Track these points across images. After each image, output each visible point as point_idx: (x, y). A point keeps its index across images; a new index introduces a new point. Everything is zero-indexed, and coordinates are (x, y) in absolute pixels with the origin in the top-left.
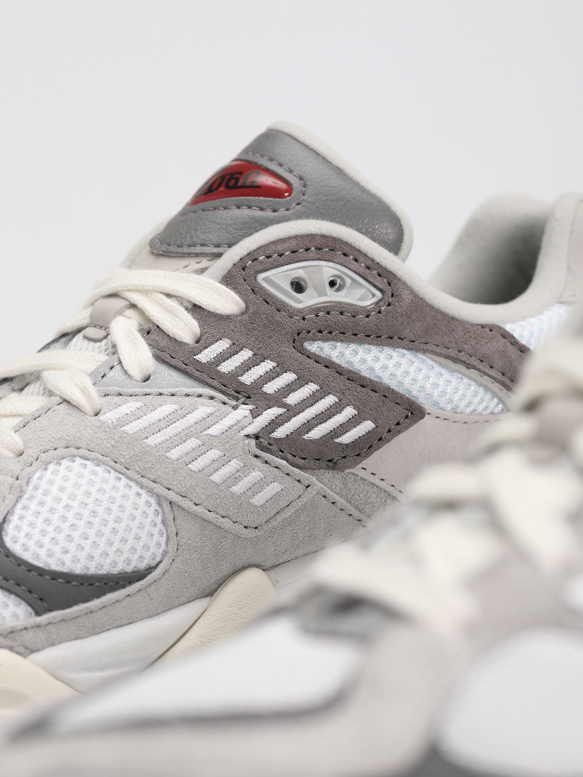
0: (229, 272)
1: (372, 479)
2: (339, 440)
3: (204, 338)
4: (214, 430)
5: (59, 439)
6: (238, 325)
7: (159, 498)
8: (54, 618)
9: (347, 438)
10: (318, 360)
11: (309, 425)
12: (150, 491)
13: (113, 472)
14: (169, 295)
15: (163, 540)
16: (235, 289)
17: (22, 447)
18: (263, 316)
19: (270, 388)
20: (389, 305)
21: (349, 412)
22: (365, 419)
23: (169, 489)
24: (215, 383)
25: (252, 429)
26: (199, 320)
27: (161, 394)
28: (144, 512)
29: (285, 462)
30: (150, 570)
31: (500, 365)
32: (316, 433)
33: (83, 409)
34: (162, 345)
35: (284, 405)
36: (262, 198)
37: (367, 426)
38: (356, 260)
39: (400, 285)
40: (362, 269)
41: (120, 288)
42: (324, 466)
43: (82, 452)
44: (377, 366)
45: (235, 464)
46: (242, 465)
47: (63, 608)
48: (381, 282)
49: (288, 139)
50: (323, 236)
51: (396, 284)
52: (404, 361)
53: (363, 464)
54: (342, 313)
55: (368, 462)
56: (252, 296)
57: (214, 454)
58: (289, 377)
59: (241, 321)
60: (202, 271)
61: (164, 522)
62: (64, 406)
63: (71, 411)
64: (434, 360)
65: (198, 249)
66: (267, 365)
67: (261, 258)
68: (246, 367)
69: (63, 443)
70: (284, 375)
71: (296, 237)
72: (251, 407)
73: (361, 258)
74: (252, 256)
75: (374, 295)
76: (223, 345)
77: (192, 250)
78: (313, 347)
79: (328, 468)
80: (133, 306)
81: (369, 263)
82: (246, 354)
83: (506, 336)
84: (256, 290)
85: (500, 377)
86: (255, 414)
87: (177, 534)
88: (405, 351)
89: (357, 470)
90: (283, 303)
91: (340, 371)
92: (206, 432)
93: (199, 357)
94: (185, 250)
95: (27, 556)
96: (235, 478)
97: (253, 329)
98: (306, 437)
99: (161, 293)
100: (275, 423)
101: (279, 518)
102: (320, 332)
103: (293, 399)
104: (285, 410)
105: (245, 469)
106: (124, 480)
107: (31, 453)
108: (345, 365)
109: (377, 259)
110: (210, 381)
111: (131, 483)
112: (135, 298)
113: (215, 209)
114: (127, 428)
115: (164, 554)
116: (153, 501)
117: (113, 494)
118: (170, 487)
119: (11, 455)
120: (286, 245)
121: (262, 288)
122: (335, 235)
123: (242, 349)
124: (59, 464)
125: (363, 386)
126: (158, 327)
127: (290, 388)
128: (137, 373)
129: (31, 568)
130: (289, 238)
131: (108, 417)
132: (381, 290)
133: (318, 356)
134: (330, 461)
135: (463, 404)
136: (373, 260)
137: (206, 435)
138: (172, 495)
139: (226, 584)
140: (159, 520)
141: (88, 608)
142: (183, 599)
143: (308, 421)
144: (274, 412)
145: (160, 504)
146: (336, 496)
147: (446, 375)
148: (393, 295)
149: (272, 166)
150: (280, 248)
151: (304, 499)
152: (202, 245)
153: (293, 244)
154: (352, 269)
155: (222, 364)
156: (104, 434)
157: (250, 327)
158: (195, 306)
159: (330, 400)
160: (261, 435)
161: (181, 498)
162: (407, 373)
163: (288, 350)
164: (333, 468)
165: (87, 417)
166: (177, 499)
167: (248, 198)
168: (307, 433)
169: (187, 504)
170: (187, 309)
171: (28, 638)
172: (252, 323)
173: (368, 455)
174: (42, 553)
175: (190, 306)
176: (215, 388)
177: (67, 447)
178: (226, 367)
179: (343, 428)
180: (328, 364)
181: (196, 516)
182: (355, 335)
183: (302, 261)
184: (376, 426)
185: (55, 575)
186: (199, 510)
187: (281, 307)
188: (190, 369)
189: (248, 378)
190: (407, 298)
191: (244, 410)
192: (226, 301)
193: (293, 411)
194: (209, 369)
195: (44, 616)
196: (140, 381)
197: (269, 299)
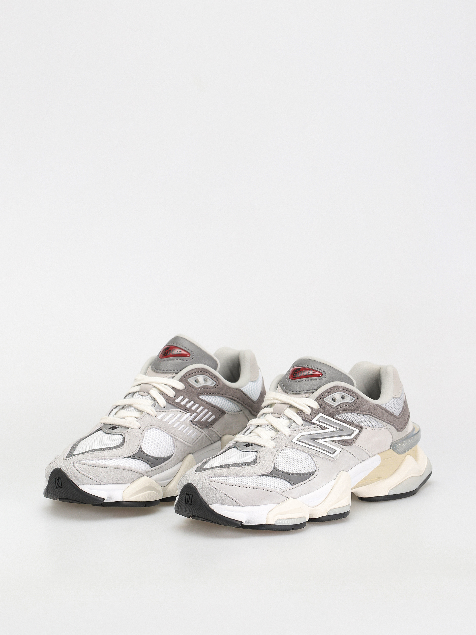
0: (181, 378)
2: (208, 421)
3: (176, 396)
4: (182, 420)
5: (149, 423)
6: (184, 392)
8: (155, 468)
9: (210, 420)
10: (202, 400)
11: (202, 417)
12: (171, 436)
13: (162, 432)
14: (166, 385)
15: (174, 448)
16: (183, 383)
17: (140, 426)
18: (190, 390)
19: (193, 408)
20: (218, 385)
21: (210, 413)
22: (213, 415)
24: (181, 408)
25: (190, 419)
26: (174, 391)
27: (169, 411)
28: (163, 441)
29: (198, 427)
30: (172, 455)
31: (241, 399)
32: (203, 419)
33: (153, 416)
34: (166, 398)
35: (197, 413)
36: (183, 357)
37: (214, 417)
38: (209, 374)
39: (220, 380)
41: (150, 382)
42: (205, 427)
43: (155, 427)
44: (211, 400)
45: (187, 428)
46: (189, 428)
47: (157, 466)
48: (215, 379)
49: (184, 340)
50: (202, 368)
51: (219, 380)
52: (216, 399)
54: (207, 388)
55: (214, 426)
56: (187, 385)
57: (183, 426)
59: (185, 391)
60: (173, 378)
62: (147, 415)
63: (150, 416)
64: (227, 399)
65: (169, 371)
66: (192, 402)
67: (188, 375)
68: (187, 403)
69: (150, 425)
70: (196, 405)
71: (196, 369)
72: (190, 413)
73: (211, 374)
74: (186, 374)
75: (214, 383)
76: (181, 397)
77: (167, 372)
78: (201, 397)
79: (206, 428)
80: (155, 387)
81: (212, 375)
82: (187, 400)
84: (188, 383)
86: (191, 415)
87: (177, 446)
88: (221, 397)
89: (212, 428)
90: (194, 386)
91: (207, 403)
93: (176, 401)
94: (165, 372)
95: (148, 453)
96: (188, 432)
97: (188, 393)
98: (201, 420)
99: (163, 384)
100: (195, 417)
101: (196, 441)
102: (203, 393)
103: (198, 411)
104: (197, 414)
106: (165, 434)
107: (143, 428)
108: (208, 401)
109: (214, 374)
110: (179, 407)
111: (167, 434)
112: (155, 385)
113: (170, 360)
114: (164, 420)
115: (175, 452)
117: (153, 435)
118: (175, 435)
119: (138, 428)
120: (194, 371)
121: (189, 383)
122: (205, 368)
123: (186, 399)
124: (150, 430)
125: (212, 407)
126: (164, 393)
127: (198, 408)
128: (162, 406)
129: (149, 456)
130: (194, 369)
131: (159, 417)
132: (215, 382)
133: (202, 399)
135: (223, 406)
136: (213, 374)
137: (181, 421)
138: (175, 437)
139: (185, 459)
140: (173, 443)
141: (162, 466)
142: (178, 462)
144: (194, 415)
145: (173, 439)
146: (207, 435)
147: (230, 403)
148: (218, 383)
149: (180, 347)
150: (192, 372)
151: (202, 436)
152: (170, 370)
153: (195, 371)
154: (209, 376)
155: (182, 403)
156: (158, 422)
157: (187, 393)
158: (173, 387)
159: (206, 410)
160: (192, 421)
162: (212, 400)
163: (196, 398)
165: (154, 418)
166: (177, 438)
167: (179, 357)
168: (202, 419)
169: (179, 439)
170: (171, 388)
171: (150, 473)
172: (187, 392)
173: (214, 424)
174: (151, 452)
175: (172, 387)
176: (180, 409)
177: (151, 426)
178: (183, 403)
179: (209, 418)
180: (205, 401)
181: (181, 442)
182: (210, 394)
183: (196, 375)
184: (216, 417)
185: (155, 458)
186: (181, 440)
187: (193, 387)
188: (174, 404)
189: (188, 406)
190: (221, 383)
191: (188, 414)
192: (180, 386)
193: (199, 414)
194: (179, 404)
195: (153, 468)
196: (163, 407)
197: (191, 385)
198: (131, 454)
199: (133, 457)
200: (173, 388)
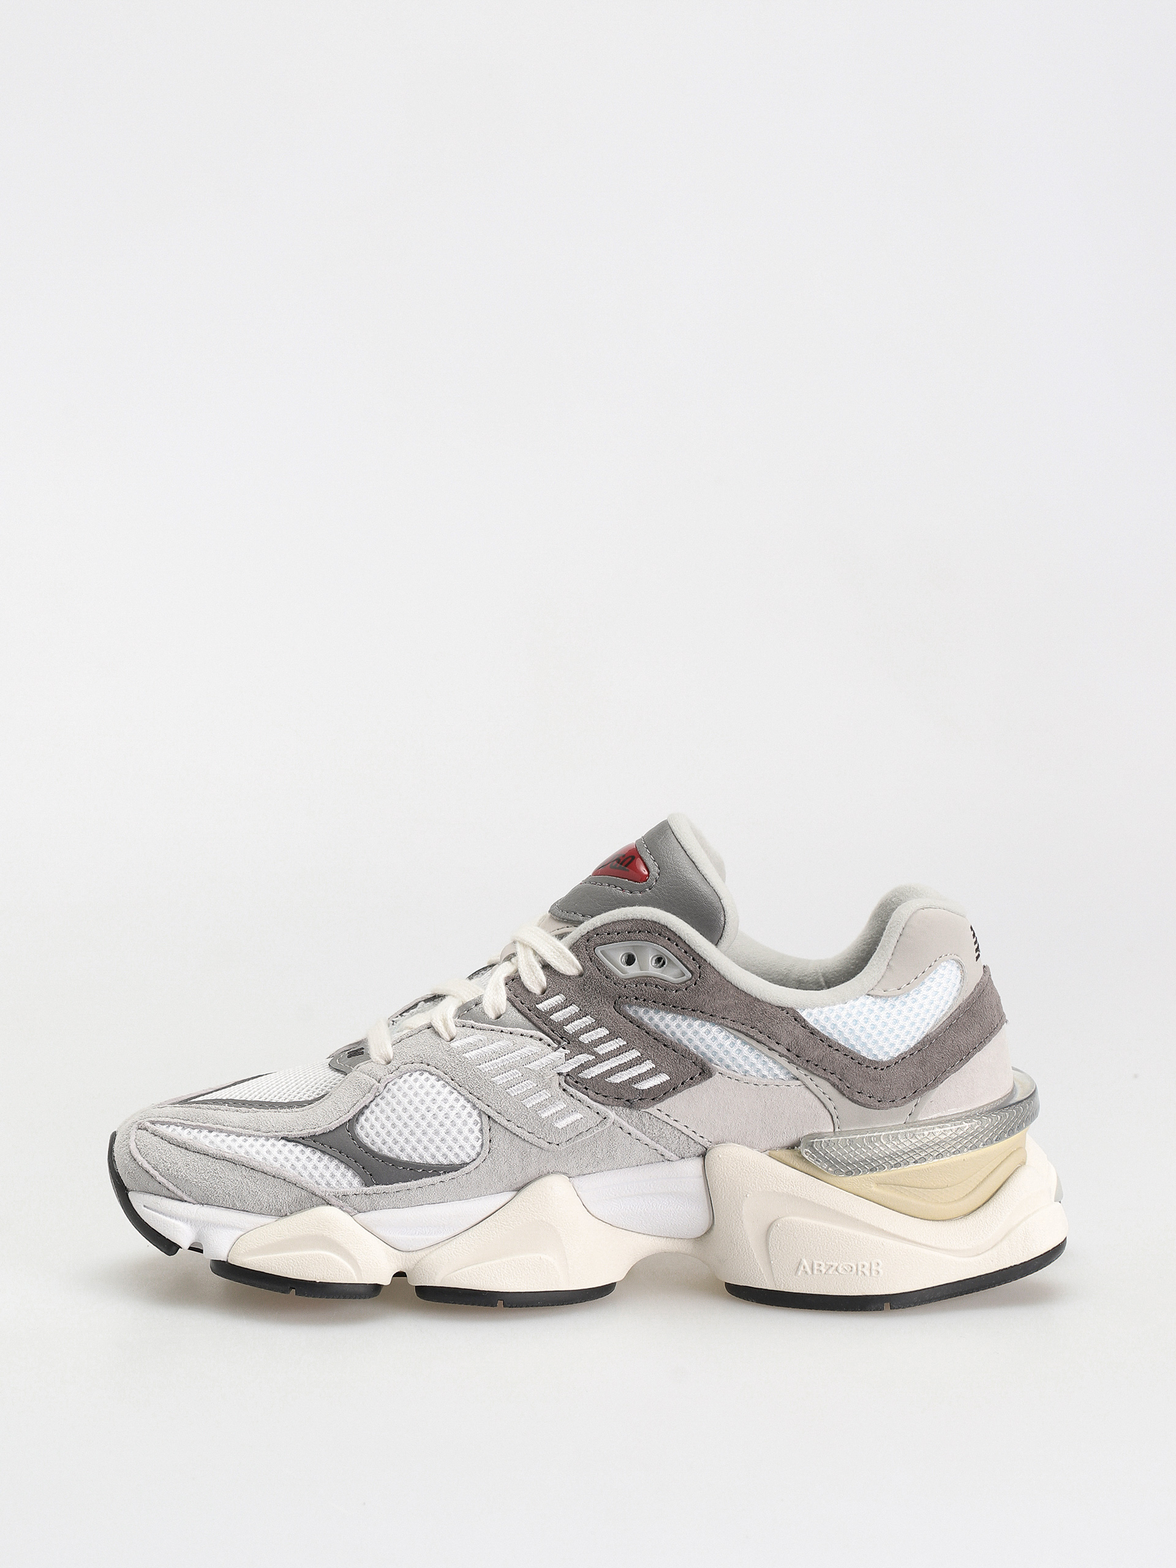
0: (577, 942)
1: (666, 1118)
2: (635, 1086)
3: (547, 991)
4: (535, 1064)
5: (418, 1056)
6: (573, 985)
7: (481, 1113)
8: (379, 1190)
9: (643, 1085)
10: (631, 1019)
11: (612, 1072)
12: (474, 1106)
13: (448, 1087)
14: (535, 953)
15: (478, 1145)
16: (578, 956)
17: (392, 1057)
18: (594, 981)
19: (585, 1038)
20: (696, 984)
21: (648, 1065)
22: (662, 1073)
23: (489, 1106)
24: (546, 1028)
25: (565, 1070)
26: (548, 976)
27: (502, 1032)
28: (466, 1120)
29: (588, 1098)
30: (464, 1165)
32: (617, 1078)
33: (442, 1036)
34: (517, 993)
35: (594, 1053)
36: (627, 881)
37: (664, 1078)
38: (678, 946)
39: (708, 969)
40: (681, 953)
42: (620, 1103)
43: (430, 1068)
45: (544, 1094)
46: (553, 1095)
47: (387, 1185)
48: (692, 965)
50: (657, 923)
51: (704, 967)
52: (702, 1030)
53: (658, 1106)
54: (658, 986)
55: (662, 1105)
56: (590, 964)
57: (532, 1084)
58: (603, 1032)
59: (576, 982)
60: (562, 935)
61: (481, 1130)
62: (430, 1031)
63: (434, 1037)
64: (731, 1033)
65: (572, 916)
66: (588, 1020)
67: (602, 934)
68: (572, 1019)
69: (420, 1060)
70: (600, 1029)
71: (635, 921)
72: (567, 1051)
73: (681, 944)
74: (596, 931)
75: (685, 975)
76: (559, 999)
78: (630, 1010)
79: (623, 1105)
81: (687, 948)
82: (573, 1009)
83: (798, 1019)
84: (593, 959)
85: (785, 1052)
86: (568, 1058)
87: (490, 1141)
88: (705, 1022)
89: (653, 1110)
90: (611, 972)
91: (648, 1031)
92: (528, 1066)
93: (539, 1006)
95: (368, 1142)
96: (542, 1106)
97: (584, 990)
98: (607, 1080)
100: (584, 1067)
101: (579, 1139)
102: (636, 998)
103: (602, 1050)
104: (594, 1057)
105: (551, 1101)
106: (456, 1094)
107: (395, 1064)
108: (653, 1027)
109: (693, 946)
110: (543, 1026)
111: (460, 1097)
114: (467, 1055)
115: (478, 1154)
116: (475, 1113)
118: (490, 1104)
120: (623, 926)
121: (598, 958)
123: (572, 1005)
124: (421, 1074)
125: (665, 1045)
126: (519, 978)
127: (602, 1041)
128: (491, 1013)
129: (368, 1151)
130: (628, 921)
131: (458, 1043)
132: (690, 971)
133: (634, 1018)
134: (628, 1101)
137: (528, 1068)
138: (490, 1111)
140: (476, 1129)
142: (493, 1190)
143: (611, 1068)
144: (584, 1058)
145: (480, 1117)
146: (631, 1128)
147: (738, 1045)
148: (700, 976)
149: (644, 855)
151: (601, 1128)
153: (632, 926)
154: (672, 951)
155: (555, 1014)
156: (449, 1057)
157: (582, 987)
158: (547, 964)
159: (634, 1054)
160: (571, 1074)
161: (496, 1113)
163: (607, 1009)
164: (630, 1107)
165: (442, 1041)
166: (494, 1114)
168: (609, 1078)
169: (501, 1119)
171: (355, 1201)
172: (584, 985)
173: (661, 1100)
175: (543, 964)
176: (544, 1032)
177: (421, 1063)
178: (557, 1017)
179: (641, 1077)
180: (639, 1025)
181: (508, 1130)
182: (664, 1005)
183: (634, 940)
184: (671, 1079)
185: (386, 1159)
186: (511, 1125)
187: (611, 976)
188: (531, 1014)
189: (571, 1028)
190: (712, 981)
191: (561, 1053)
192: (569, 965)
193: (600, 1059)
194: (545, 1017)
195: (371, 1188)
196: (492, 1015)
197: (600, 967)
198: (305, 1133)
199: (315, 1141)
200: (546, 966)
